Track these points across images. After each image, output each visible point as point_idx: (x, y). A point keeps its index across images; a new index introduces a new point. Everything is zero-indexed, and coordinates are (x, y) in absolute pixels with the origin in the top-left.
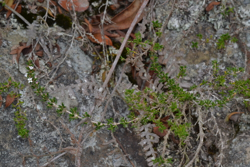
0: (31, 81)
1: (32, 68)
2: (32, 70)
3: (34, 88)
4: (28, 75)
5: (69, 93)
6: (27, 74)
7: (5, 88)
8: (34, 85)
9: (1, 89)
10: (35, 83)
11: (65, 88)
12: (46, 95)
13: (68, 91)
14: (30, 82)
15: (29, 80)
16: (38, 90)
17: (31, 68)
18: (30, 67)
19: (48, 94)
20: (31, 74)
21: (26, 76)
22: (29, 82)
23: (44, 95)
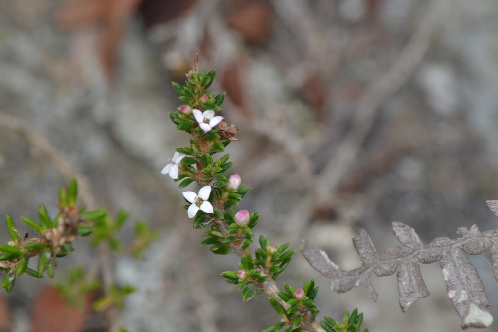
0: (208, 208)
1: (215, 121)
2: (207, 137)
3: (222, 250)
4: (185, 166)
5: (449, 287)
6: (178, 158)
7: (36, 251)
8: (223, 234)
9: (13, 257)
10: (230, 219)
11: (425, 252)
12: (301, 295)
13: (446, 272)
14: (201, 214)
15: (190, 196)
16: (248, 265)
17: (207, 120)
18: (199, 115)
19: (311, 292)
20: (203, 162)
21: (173, 171)
22: (193, 211)
23: (289, 296)
